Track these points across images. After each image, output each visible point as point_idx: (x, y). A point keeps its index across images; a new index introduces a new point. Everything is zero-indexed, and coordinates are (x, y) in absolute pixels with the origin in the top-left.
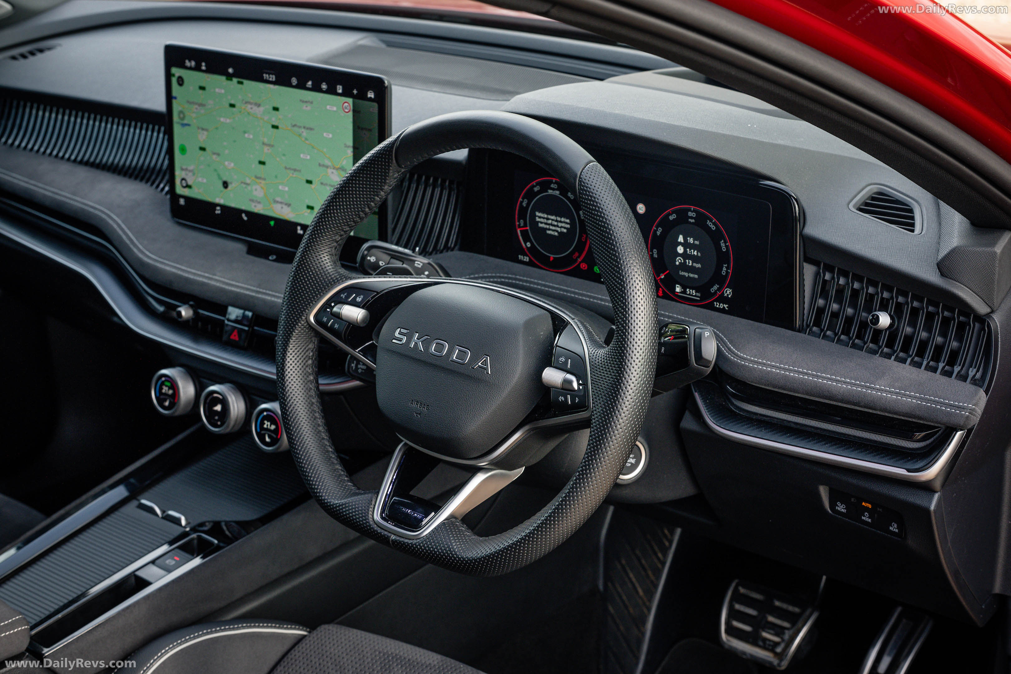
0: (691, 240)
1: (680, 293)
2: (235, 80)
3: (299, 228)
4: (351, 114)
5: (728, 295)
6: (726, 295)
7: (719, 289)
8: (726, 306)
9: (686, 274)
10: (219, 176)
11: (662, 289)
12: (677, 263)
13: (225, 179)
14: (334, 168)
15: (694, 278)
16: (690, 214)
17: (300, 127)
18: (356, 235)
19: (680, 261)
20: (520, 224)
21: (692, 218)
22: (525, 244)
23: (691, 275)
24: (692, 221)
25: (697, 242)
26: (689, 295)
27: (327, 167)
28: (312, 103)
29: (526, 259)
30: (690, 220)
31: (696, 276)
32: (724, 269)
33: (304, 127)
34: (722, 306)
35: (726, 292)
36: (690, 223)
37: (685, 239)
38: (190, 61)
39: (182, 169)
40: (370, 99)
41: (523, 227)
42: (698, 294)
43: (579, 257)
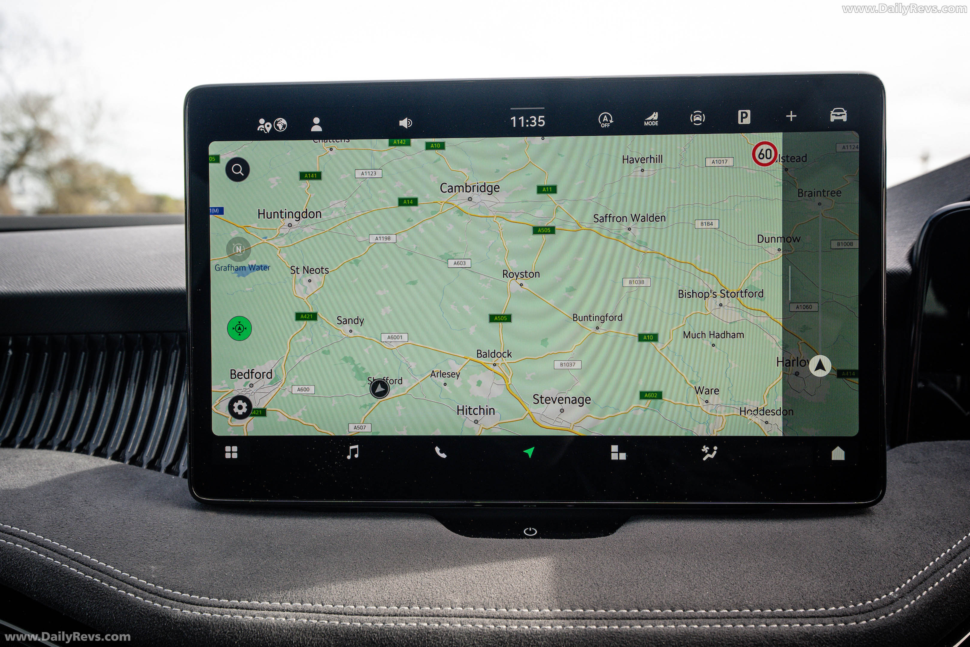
2: (418, 143)
3: (615, 448)
4: (778, 166)
10: (358, 371)
13: (377, 376)
14: (726, 294)
17: (622, 219)
18: (787, 435)
27: (705, 296)
28: (660, 159)
33: (635, 218)
38: (270, 119)
39: (234, 375)
40: (839, 126)
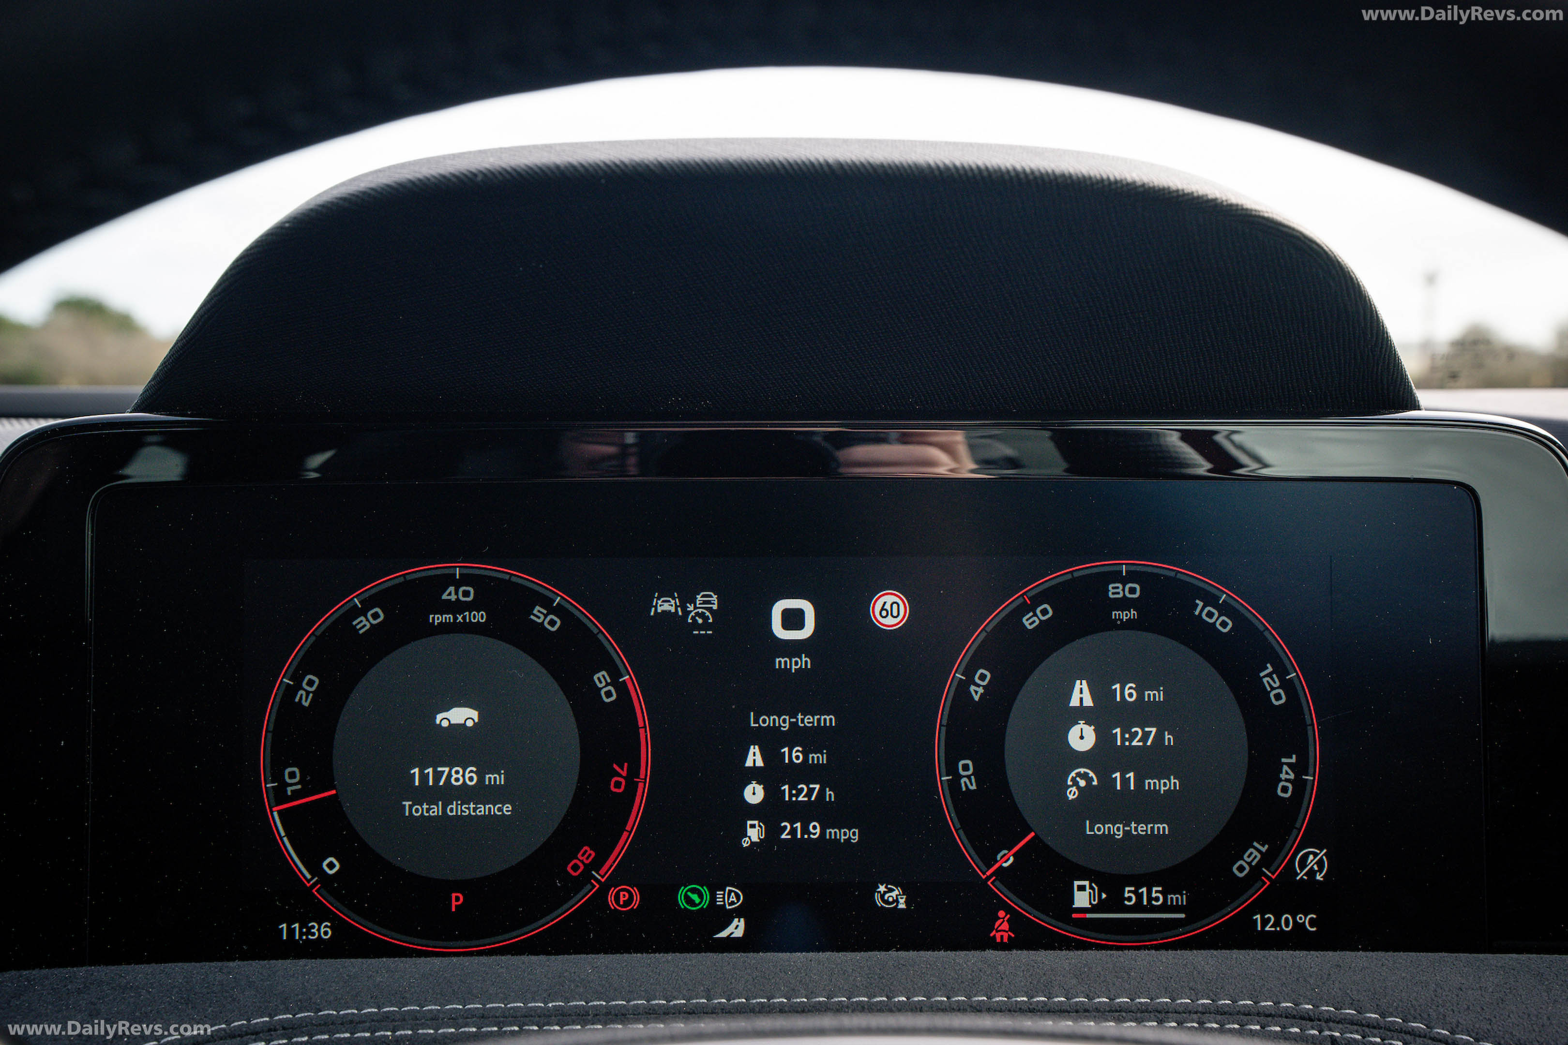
0: (1129, 692)
1: (1094, 909)
5: (1311, 873)
6: (1301, 875)
7: (1267, 860)
8: (1305, 920)
9: (1118, 831)
11: (1008, 909)
12: (1072, 794)
15: (1152, 837)
16: (1116, 591)
19: (1082, 783)
20: (284, 785)
21: (1124, 604)
22: (315, 868)
23: (1142, 829)
24: (1125, 616)
25: (1155, 695)
26: (1138, 907)
29: (323, 931)
30: (1115, 614)
31: (1162, 828)
32: (1287, 774)
34: (1287, 921)
35: (1303, 865)
36: (1114, 625)
37: (1100, 692)
41: (296, 795)
42: (1180, 899)
43: (597, 864)
